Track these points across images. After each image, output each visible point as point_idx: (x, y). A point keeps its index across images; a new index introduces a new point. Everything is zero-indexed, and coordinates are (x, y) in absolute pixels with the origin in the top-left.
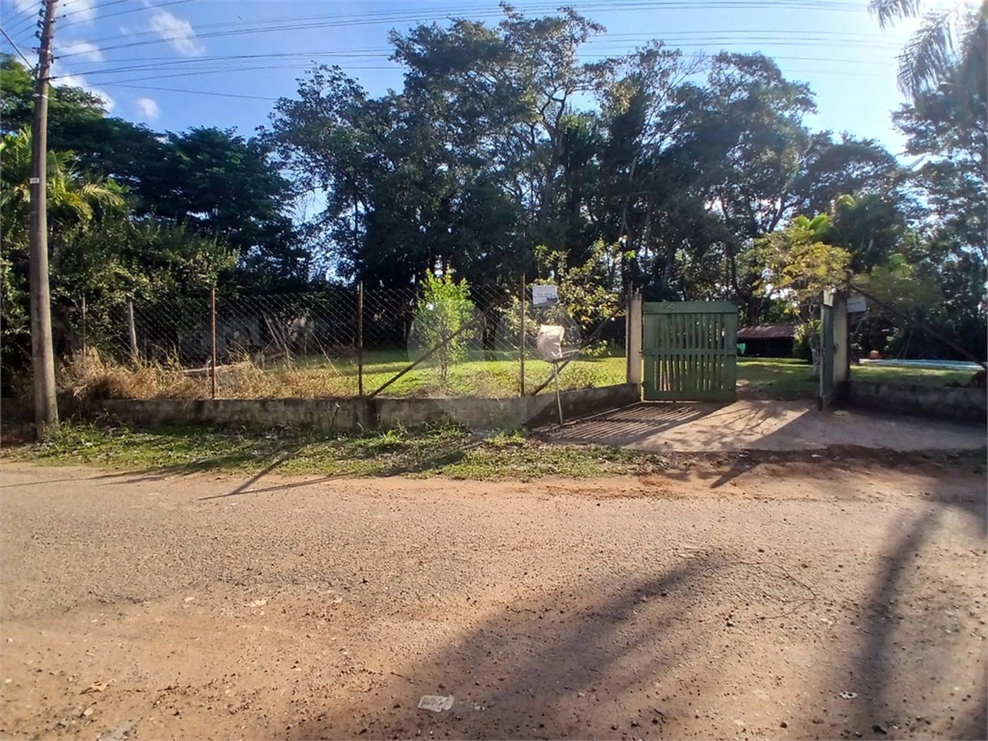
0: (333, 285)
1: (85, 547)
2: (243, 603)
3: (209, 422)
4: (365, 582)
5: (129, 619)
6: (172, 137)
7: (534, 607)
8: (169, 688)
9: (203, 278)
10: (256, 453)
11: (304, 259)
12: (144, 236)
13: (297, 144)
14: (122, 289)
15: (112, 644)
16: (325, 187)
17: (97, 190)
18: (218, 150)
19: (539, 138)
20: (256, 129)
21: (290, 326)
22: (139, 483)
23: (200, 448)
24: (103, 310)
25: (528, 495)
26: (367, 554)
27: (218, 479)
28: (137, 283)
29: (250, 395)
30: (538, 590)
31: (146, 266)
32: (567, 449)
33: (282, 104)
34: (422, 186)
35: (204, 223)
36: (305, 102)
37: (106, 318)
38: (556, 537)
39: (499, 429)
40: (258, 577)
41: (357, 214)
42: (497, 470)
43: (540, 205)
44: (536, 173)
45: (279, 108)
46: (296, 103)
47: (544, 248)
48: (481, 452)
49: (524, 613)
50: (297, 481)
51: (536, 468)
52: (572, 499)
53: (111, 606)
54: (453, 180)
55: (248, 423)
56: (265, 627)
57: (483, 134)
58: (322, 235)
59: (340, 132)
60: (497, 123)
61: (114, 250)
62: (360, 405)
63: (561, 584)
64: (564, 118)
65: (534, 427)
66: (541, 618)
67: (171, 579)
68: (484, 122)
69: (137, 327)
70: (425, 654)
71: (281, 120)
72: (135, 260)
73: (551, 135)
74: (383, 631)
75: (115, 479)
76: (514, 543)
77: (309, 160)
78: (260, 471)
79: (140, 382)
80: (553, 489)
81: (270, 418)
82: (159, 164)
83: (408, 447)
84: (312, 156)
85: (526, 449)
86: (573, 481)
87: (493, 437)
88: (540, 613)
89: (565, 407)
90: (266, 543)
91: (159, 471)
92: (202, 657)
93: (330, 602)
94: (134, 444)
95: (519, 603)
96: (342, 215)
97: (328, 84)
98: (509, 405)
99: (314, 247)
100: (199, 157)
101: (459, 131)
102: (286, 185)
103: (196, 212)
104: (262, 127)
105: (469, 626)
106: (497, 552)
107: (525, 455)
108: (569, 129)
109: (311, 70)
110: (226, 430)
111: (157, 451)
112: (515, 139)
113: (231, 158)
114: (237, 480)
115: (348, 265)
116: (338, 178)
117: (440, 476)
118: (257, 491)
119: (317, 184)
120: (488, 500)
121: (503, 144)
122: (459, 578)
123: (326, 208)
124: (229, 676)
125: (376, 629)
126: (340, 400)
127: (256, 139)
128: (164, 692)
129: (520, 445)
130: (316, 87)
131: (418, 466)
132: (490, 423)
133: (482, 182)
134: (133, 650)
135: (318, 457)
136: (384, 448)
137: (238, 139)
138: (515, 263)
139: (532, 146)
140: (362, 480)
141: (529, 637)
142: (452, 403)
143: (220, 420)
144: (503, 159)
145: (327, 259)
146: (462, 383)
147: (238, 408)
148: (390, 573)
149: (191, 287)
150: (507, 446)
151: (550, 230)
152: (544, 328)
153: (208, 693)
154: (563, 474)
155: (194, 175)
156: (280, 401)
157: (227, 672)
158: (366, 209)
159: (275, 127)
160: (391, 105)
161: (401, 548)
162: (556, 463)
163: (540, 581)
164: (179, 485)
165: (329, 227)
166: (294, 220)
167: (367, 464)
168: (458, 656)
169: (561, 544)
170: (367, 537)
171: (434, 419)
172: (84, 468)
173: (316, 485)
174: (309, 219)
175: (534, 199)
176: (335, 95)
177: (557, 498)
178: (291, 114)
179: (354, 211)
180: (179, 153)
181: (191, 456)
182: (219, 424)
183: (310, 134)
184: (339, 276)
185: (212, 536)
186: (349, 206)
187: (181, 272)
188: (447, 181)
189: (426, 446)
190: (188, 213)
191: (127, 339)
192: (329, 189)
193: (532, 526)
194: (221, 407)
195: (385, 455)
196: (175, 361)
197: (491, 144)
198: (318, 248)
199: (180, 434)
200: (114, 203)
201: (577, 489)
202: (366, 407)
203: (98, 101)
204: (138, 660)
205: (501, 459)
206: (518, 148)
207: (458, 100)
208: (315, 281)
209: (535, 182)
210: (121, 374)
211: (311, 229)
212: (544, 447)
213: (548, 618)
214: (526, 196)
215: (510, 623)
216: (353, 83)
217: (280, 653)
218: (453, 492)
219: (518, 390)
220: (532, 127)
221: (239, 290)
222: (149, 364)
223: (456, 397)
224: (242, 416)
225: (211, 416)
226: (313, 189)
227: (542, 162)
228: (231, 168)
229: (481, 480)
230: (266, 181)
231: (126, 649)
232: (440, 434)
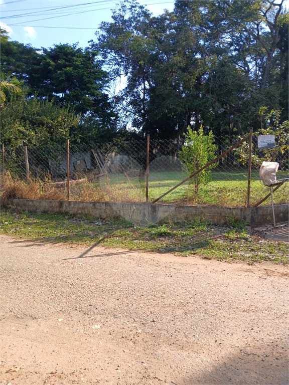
0: (130, 133)
1: (8, 284)
2: (88, 326)
3: (66, 213)
4: (154, 321)
5: (31, 329)
6: (45, 51)
7: (258, 352)
8: (52, 373)
9: (62, 132)
10: (90, 233)
11: (114, 118)
12: (31, 109)
13: (111, 49)
14: (21, 139)
15: (22, 343)
16: (126, 74)
17: (8, 84)
18: (69, 57)
19: (262, 31)
20: (89, 42)
21: (106, 157)
22: (32, 247)
23: (62, 228)
24: (12, 150)
25: (253, 274)
26: (154, 303)
27: (72, 247)
28: (29, 135)
29: (87, 199)
30: (260, 341)
31: (33, 125)
32: (279, 244)
33: (103, 26)
34: (184, 70)
35: (62, 100)
36: (115, 23)
37: (14, 154)
38: (272, 306)
39: (232, 228)
40: (95, 311)
41: (145, 88)
42: (231, 254)
43: (261, 76)
44: (259, 55)
45: (101, 28)
46: (111, 24)
47: (265, 108)
48: (220, 242)
49: (251, 356)
50: (113, 252)
51: (257, 255)
52: (282, 280)
53: (21, 320)
54: (204, 64)
55: (86, 215)
56: (100, 342)
57: (224, 31)
58: (124, 103)
59: (136, 39)
60: (234, 24)
61: (17, 117)
62: (146, 207)
63: (277, 340)
64: (281, 17)
65: (256, 227)
66: (263, 361)
67: (51, 307)
68: (224, 24)
69: (29, 159)
70: (190, 373)
71: (102, 35)
72: (27, 122)
73: (270, 28)
74: (166, 355)
75: (20, 244)
76: (244, 307)
77: (118, 58)
78: (93, 244)
79: (32, 189)
80: (269, 272)
81: (98, 212)
82: (38, 67)
83: (175, 235)
84: (120, 56)
85: (250, 242)
86: (283, 267)
87: (228, 233)
88: (262, 357)
89: (277, 215)
90: (98, 290)
91: (42, 240)
92: (69, 356)
93: (134, 331)
94: (29, 224)
95: (248, 348)
96: (136, 90)
97: (129, 11)
98: (239, 212)
99: (119, 110)
100: (59, 62)
101: (209, 31)
102: (105, 74)
103: (57, 93)
104: (92, 41)
105: (217, 359)
106: (233, 312)
107: (250, 246)
108: (284, 23)
109: (119, 3)
110: (75, 218)
111: (40, 228)
112: (245, 33)
113: (76, 61)
114: (82, 249)
115: (139, 120)
116: (134, 68)
117: (195, 255)
118: (92, 257)
119: (122, 73)
120: (226, 275)
121: (237, 37)
122: (209, 326)
123: (127, 86)
124: (83, 369)
125: (161, 352)
126: (135, 203)
127: (88, 48)
128: (50, 375)
129: (246, 239)
130: (122, 13)
131: (181, 248)
132: (226, 223)
133: (222, 64)
134: (34, 347)
135: (124, 237)
136: (161, 235)
137: (79, 50)
138: (244, 116)
139: (257, 37)
140: (149, 254)
141: (256, 373)
142: (202, 209)
143: (71, 212)
144: (237, 48)
145: (127, 117)
146: (207, 195)
147: (81, 206)
148: (168, 318)
149: (56, 137)
150: (237, 239)
151: (268, 93)
152: (264, 164)
153: (72, 378)
154: (276, 261)
155: (56, 72)
156: (103, 203)
157: (82, 367)
158: (150, 85)
159: (99, 40)
160: (166, 19)
161: (174, 302)
162: (271, 253)
163: (262, 335)
164: (52, 250)
165: (128, 97)
166: (109, 95)
167: (151, 244)
168: (211, 378)
169: (275, 311)
170: (154, 292)
171: (191, 218)
172: (4, 236)
173: (123, 255)
174: (117, 93)
175: (258, 72)
176: (133, 16)
177: (272, 278)
178: (108, 31)
179: (143, 87)
180: (48, 60)
181: (57, 232)
182: (71, 215)
183: (119, 42)
184: (133, 127)
185: (71, 283)
186: (140, 84)
187: (50, 128)
188: (200, 65)
189: (185, 235)
190: (54, 94)
191: (24, 166)
192: (129, 74)
193: (256, 296)
194: (72, 205)
195: (161, 239)
196: (49, 179)
197: (229, 38)
198: (122, 111)
199: (52, 219)
200: (16, 91)
201: (286, 273)
202: (150, 209)
203: (5, 32)
204: (36, 353)
205: (234, 247)
206: (248, 39)
207: (209, 13)
208: (121, 130)
209: (259, 61)
210: (22, 185)
211: (118, 99)
212: (262, 241)
213: (268, 361)
214: (252, 70)
215: (243, 361)
216: (143, 8)
217: (109, 359)
218: (202, 267)
219: (245, 203)
220: (258, 25)
221: (80, 138)
222: (36, 180)
223: (205, 206)
224: (83, 211)
225: (67, 210)
226: (120, 75)
227: (264, 47)
228: (76, 67)
229: (221, 261)
230: (94, 73)
231: (30, 346)
232: (194, 228)
